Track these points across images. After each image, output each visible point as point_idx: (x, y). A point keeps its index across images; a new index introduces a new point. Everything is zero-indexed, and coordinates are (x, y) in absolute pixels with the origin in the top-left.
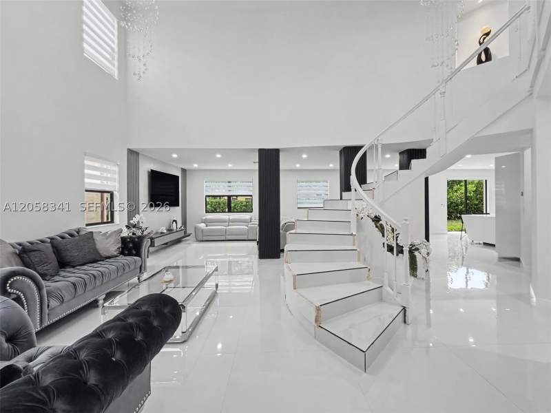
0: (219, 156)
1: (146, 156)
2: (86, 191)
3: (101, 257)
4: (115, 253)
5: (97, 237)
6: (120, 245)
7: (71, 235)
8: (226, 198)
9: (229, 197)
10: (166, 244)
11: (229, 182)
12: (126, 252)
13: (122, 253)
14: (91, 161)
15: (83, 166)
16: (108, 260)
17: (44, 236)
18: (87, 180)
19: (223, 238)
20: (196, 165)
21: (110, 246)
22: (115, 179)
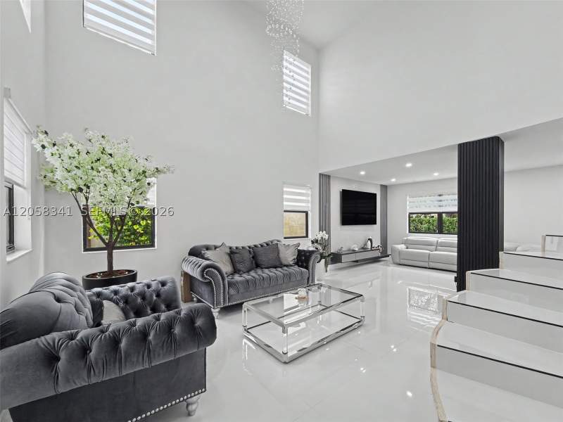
0: (409, 165)
1: (337, 177)
2: (285, 211)
3: (281, 264)
4: (291, 263)
5: (281, 248)
6: (295, 257)
7: (267, 245)
8: (436, 216)
9: (440, 214)
10: (357, 261)
11: (440, 195)
12: (300, 264)
13: (297, 264)
14: (288, 187)
15: (282, 193)
16: (285, 268)
17: (246, 244)
18: (285, 203)
19: (426, 265)
20: (393, 180)
21: (289, 256)
22: (308, 201)
